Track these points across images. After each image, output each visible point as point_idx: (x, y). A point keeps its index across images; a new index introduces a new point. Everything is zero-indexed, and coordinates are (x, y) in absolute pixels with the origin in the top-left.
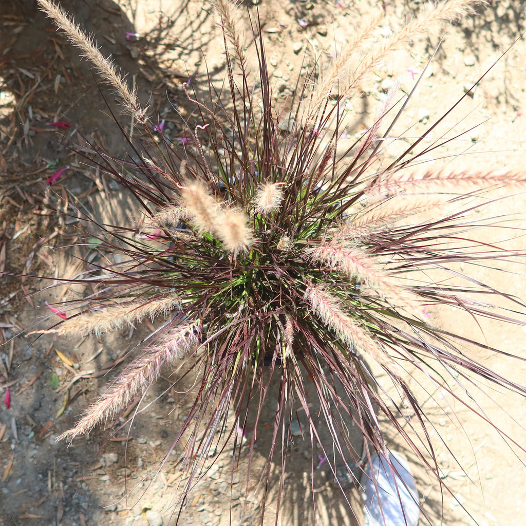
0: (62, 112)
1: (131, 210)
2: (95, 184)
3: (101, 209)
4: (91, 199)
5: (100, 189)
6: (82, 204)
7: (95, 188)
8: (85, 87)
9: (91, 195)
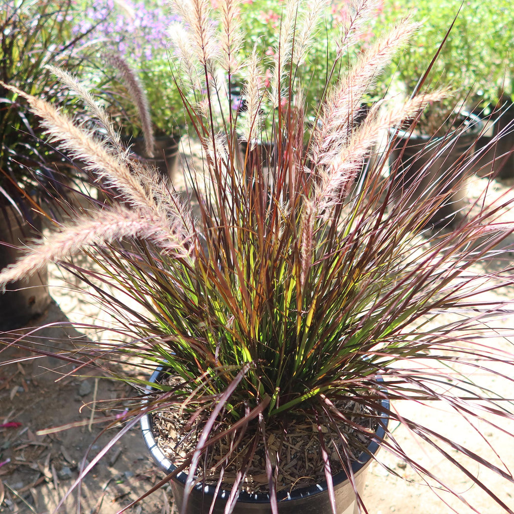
0: (14, 415)
1: (85, 497)
2: (42, 475)
3: (46, 500)
4: (34, 491)
5: (47, 480)
6: (22, 498)
7: (42, 479)
8: (43, 392)
9: (35, 487)
